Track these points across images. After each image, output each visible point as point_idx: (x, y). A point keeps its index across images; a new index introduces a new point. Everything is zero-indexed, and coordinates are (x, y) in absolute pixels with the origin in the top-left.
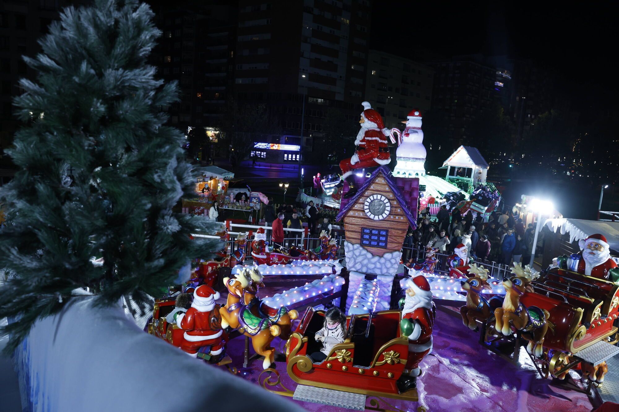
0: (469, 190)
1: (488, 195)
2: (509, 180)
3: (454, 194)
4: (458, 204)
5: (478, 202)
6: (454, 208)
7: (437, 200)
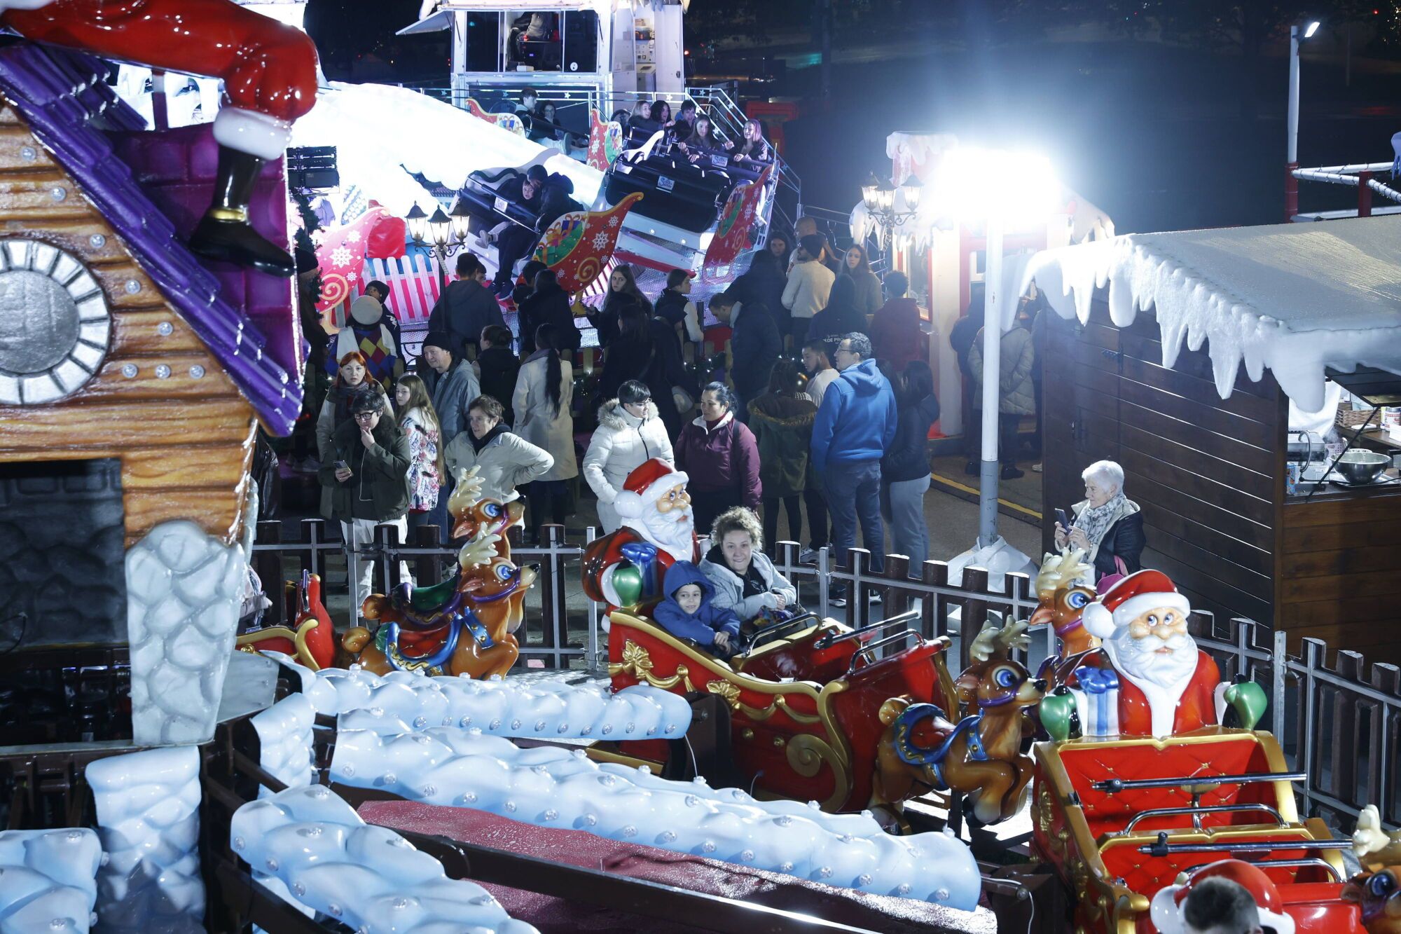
0: (595, 147)
1: (705, 164)
2: (815, 59)
3: (511, 181)
4: (544, 240)
5: (656, 207)
6: (521, 264)
7: (415, 228)
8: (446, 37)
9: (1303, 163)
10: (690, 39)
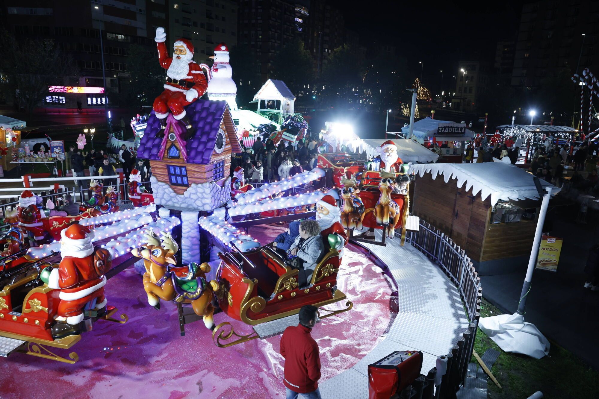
0: (279, 122)
2: (314, 110)
3: (266, 126)
5: (288, 131)
6: (267, 139)
7: (250, 132)
8: (257, 103)
9: (388, 131)
10: (295, 106)
